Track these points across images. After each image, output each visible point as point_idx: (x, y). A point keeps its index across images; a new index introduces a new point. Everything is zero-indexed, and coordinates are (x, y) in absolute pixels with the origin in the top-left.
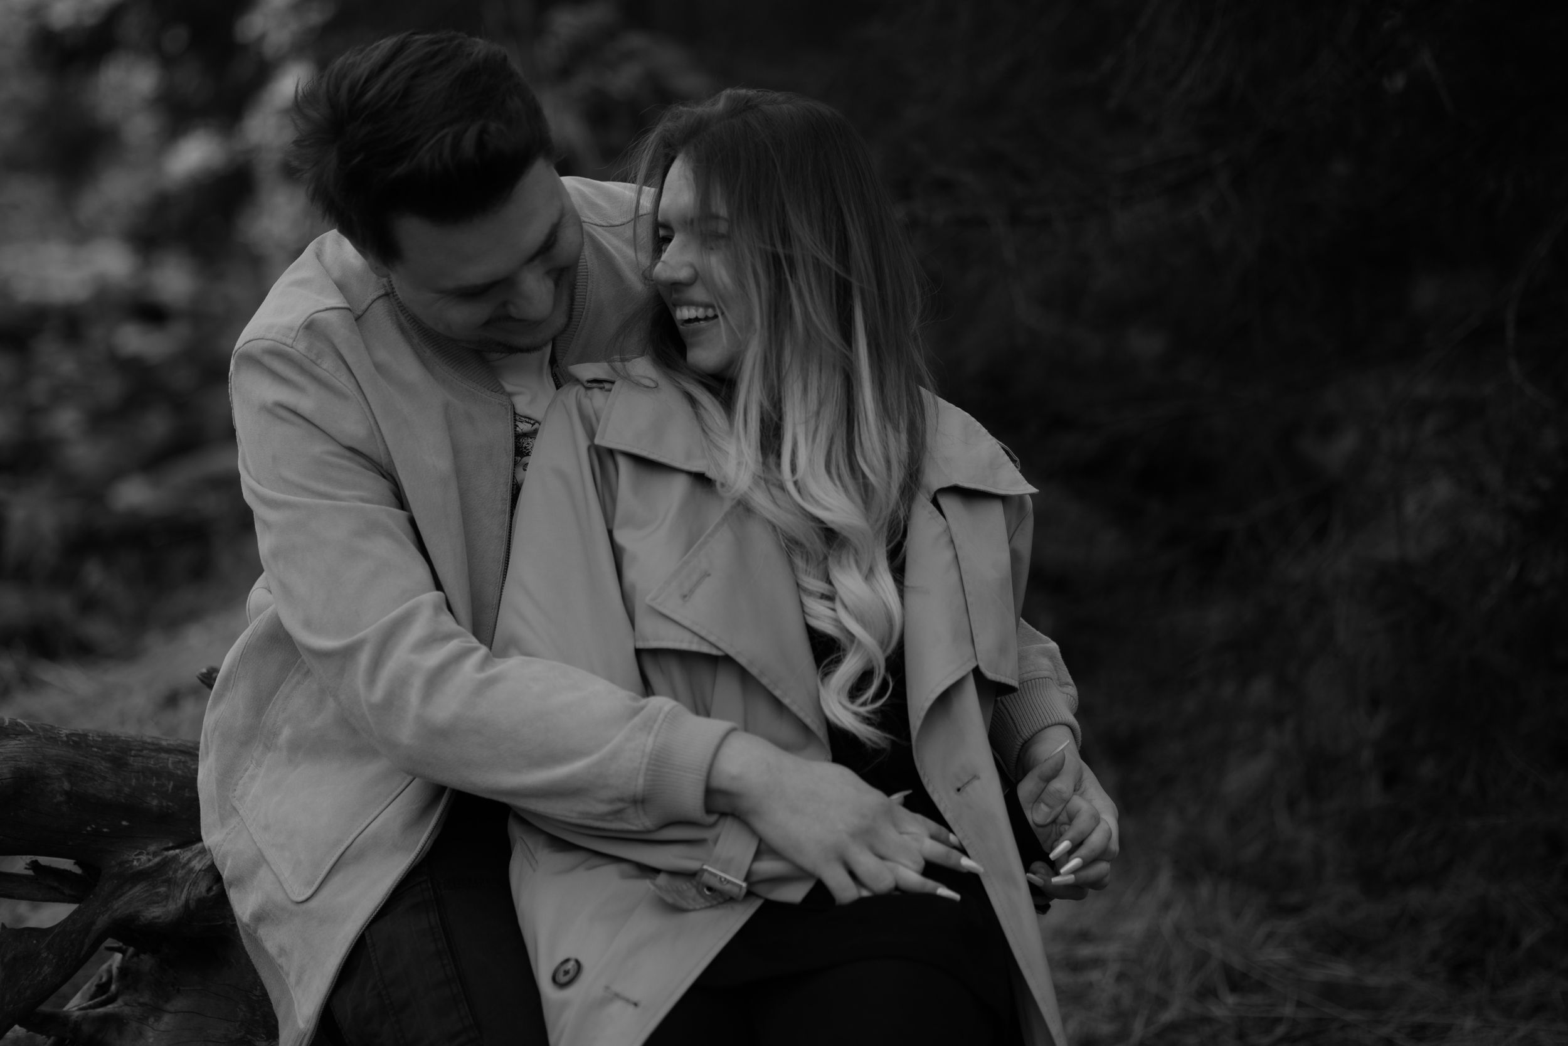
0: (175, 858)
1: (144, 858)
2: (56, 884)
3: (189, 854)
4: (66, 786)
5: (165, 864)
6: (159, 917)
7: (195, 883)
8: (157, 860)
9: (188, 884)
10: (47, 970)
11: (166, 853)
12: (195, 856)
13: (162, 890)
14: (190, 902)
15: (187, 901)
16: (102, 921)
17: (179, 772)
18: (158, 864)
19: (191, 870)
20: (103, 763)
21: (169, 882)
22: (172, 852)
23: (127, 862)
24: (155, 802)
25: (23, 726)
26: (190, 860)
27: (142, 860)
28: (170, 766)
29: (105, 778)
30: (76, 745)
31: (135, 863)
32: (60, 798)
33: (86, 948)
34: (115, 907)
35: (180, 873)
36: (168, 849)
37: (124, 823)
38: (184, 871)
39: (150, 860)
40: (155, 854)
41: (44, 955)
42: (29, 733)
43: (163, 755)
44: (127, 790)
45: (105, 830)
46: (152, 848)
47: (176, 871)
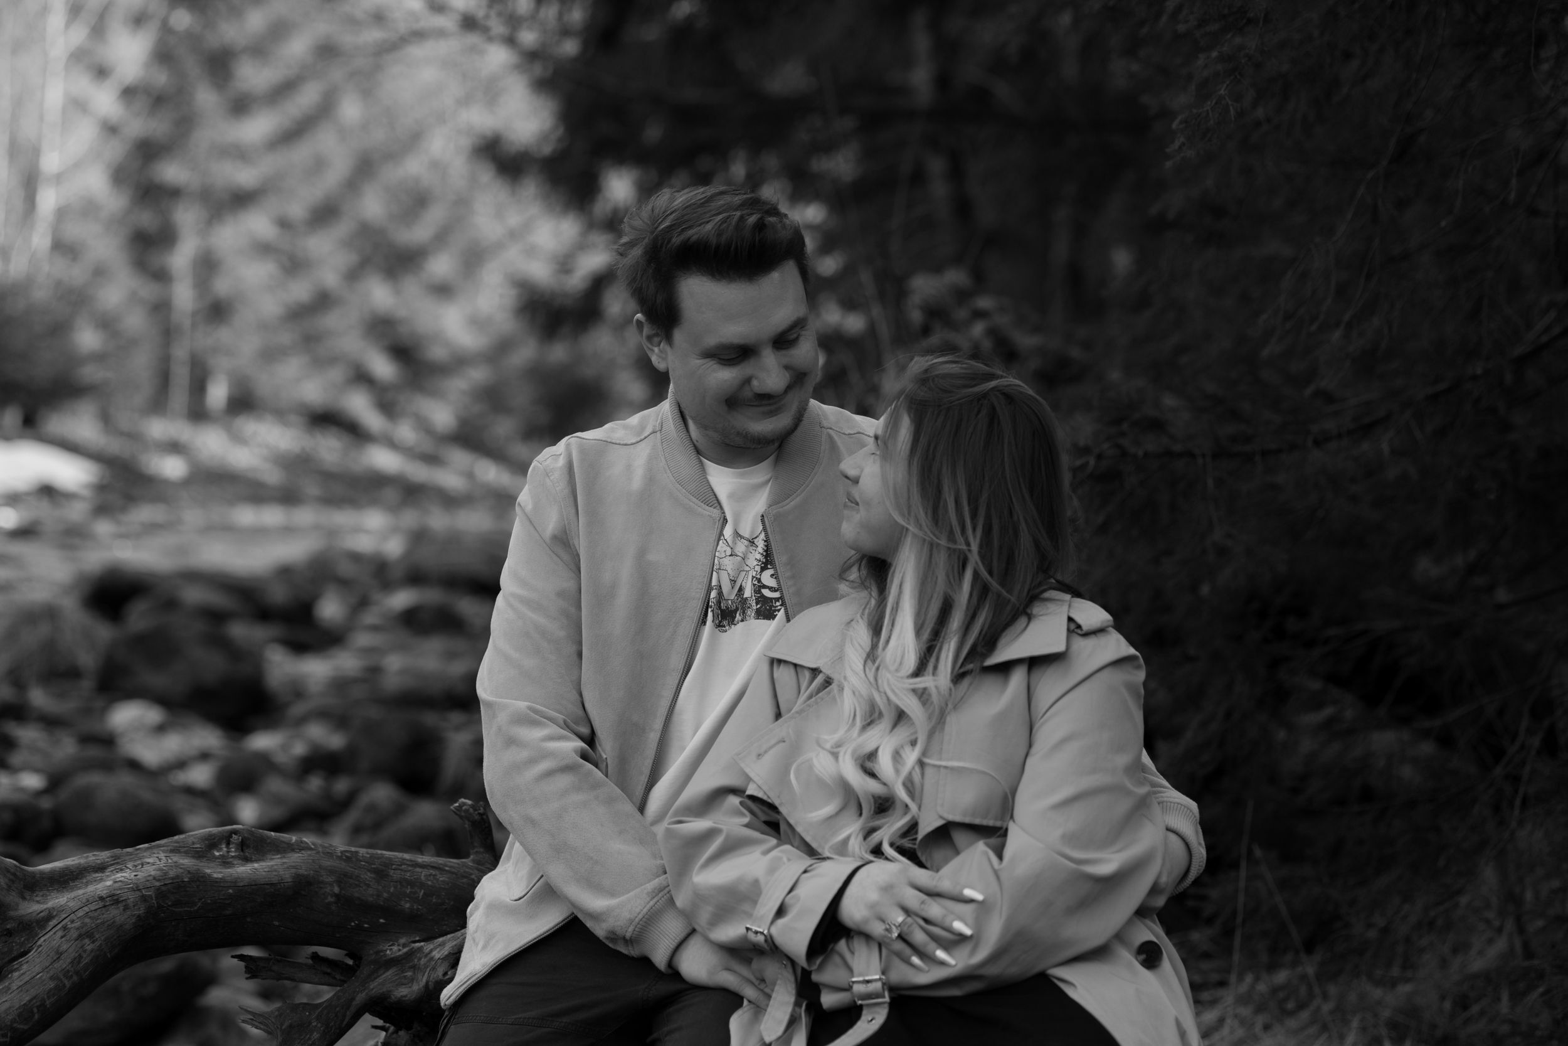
0: (420, 949)
1: (395, 948)
2: (329, 971)
3: (431, 946)
4: (336, 890)
5: (411, 954)
6: (406, 996)
7: (434, 969)
8: (405, 950)
9: (428, 969)
10: (316, 1035)
11: (413, 945)
12: (435, 948)
13: (409, 974)
14: (430, 983)
15: (427, 983)
16: (361, 998)
17: (430, 883)
18: (406, 953)
19: (432, 959)
20: (369, 874)
21: (414, 968)
22: (418, 945)
23: (382, 951)
24: (408, 905)
25: (307, 843)
26: (431, 951)
27: (394, 950)
28: (422, 877)
29: (368, 886)
30: (348, 859)
31: (388, 952)
32: (330, 899)
33: (347, 1019)
34: (371, 987)
35: (423, 961)
36: (415, 942)
37: (382, 921)
38: (426, 960)
39: (400, 950)
40: (404, 946)
41: (314, 1024)
42: (311, 849)
43: (418, 870)
44: (385, 895)
45: (366, 926)
46: (402, 941)
47: (420, 959)
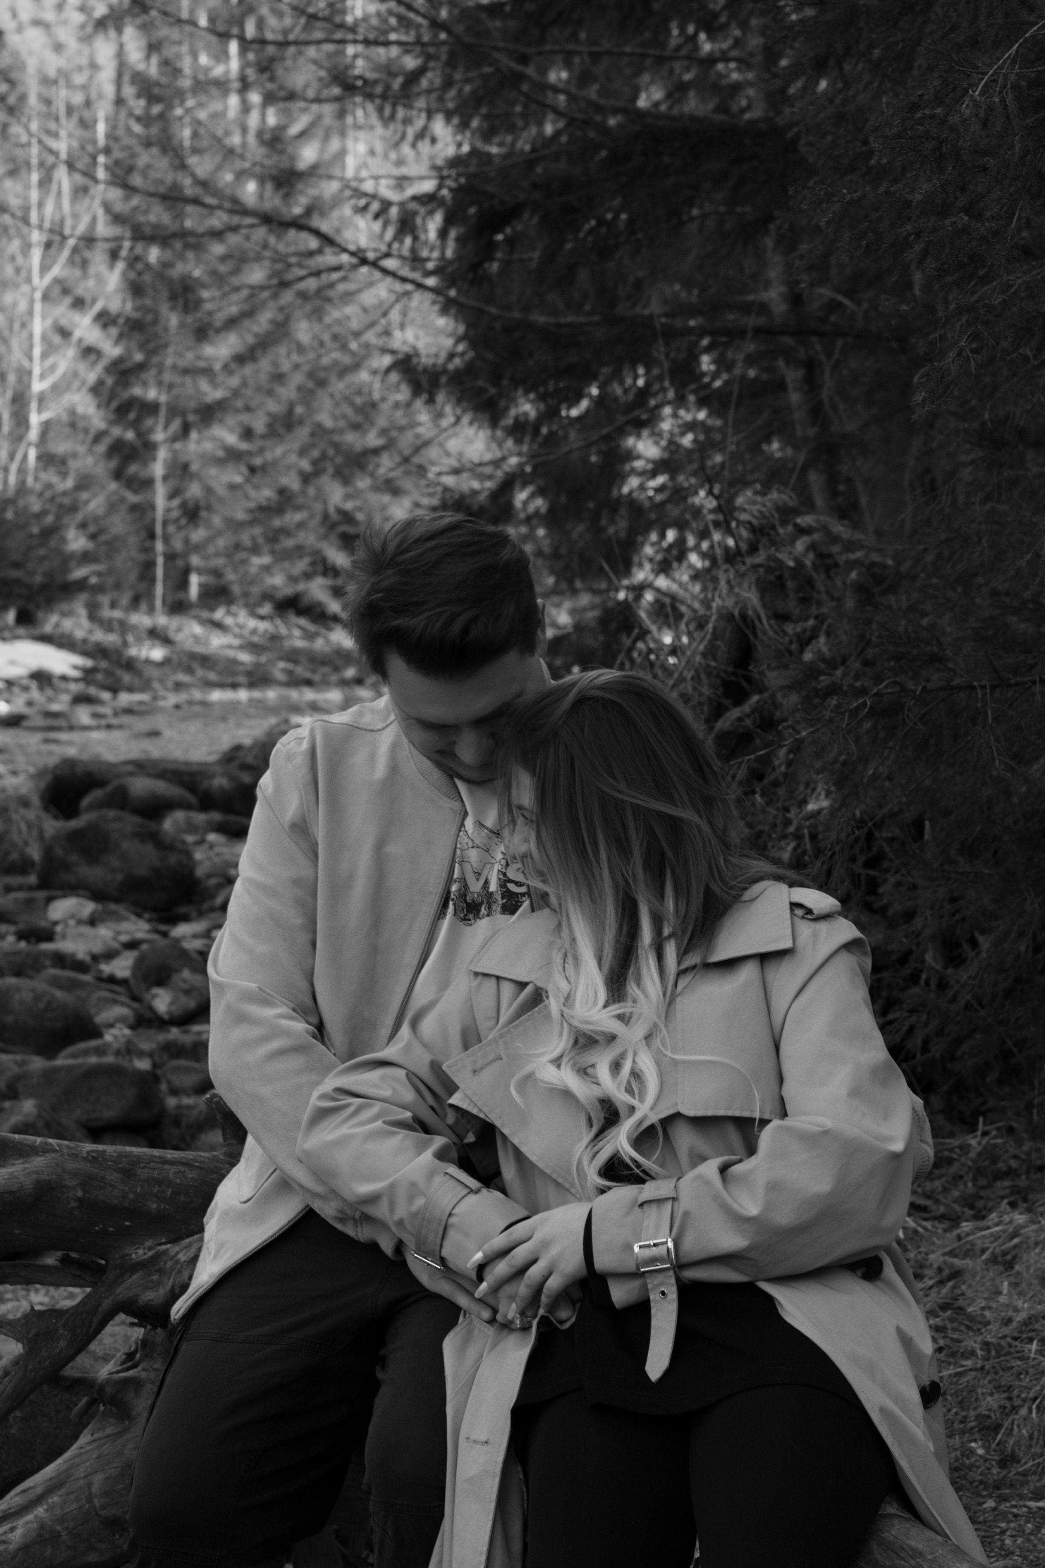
0: (166, 1252)
1: (141, 1252)
2: (79, 1273)
3: (177, 1248)
4: (80, 1194)
5: (157, 1257)
7: (179, 1272)
8: (151, 1253)
9: (174, 1273)
10: (62, 1343)
11: (159, 1248)
12: (181, 1250)
13: (155, 1277)
14: (169, 1292)
15: (173, 1287)
16: (107, 1303)
17: (177, 1180)
18: (152, 1257)
19: (178, 1261)
20: (115, 1174)
21: (161, 1271)
22: (164, 1247)
23: (127, 1255)
24: (154, 1206)
25: (51, 1145)
26: (177, 1253)
27: (140, 1253)
28: (171, 1175)
29: (114, 1187)
30: (93, 1160)
31: (134, 1255)
32: (73, 1204)
33: (94, 1326)
34: (118, 1292)
35: (169, 1264)
36: (160, 1244)
37: (127, 1223)
38: (171, 1263)
39: (145, 1253)
40: (150, 1249)
41: (60, 1332)
42: (55, 1151)
44: (131, 1196)
45: (111, 1229)
46: (148, 1244)
47: (165, 1262)
